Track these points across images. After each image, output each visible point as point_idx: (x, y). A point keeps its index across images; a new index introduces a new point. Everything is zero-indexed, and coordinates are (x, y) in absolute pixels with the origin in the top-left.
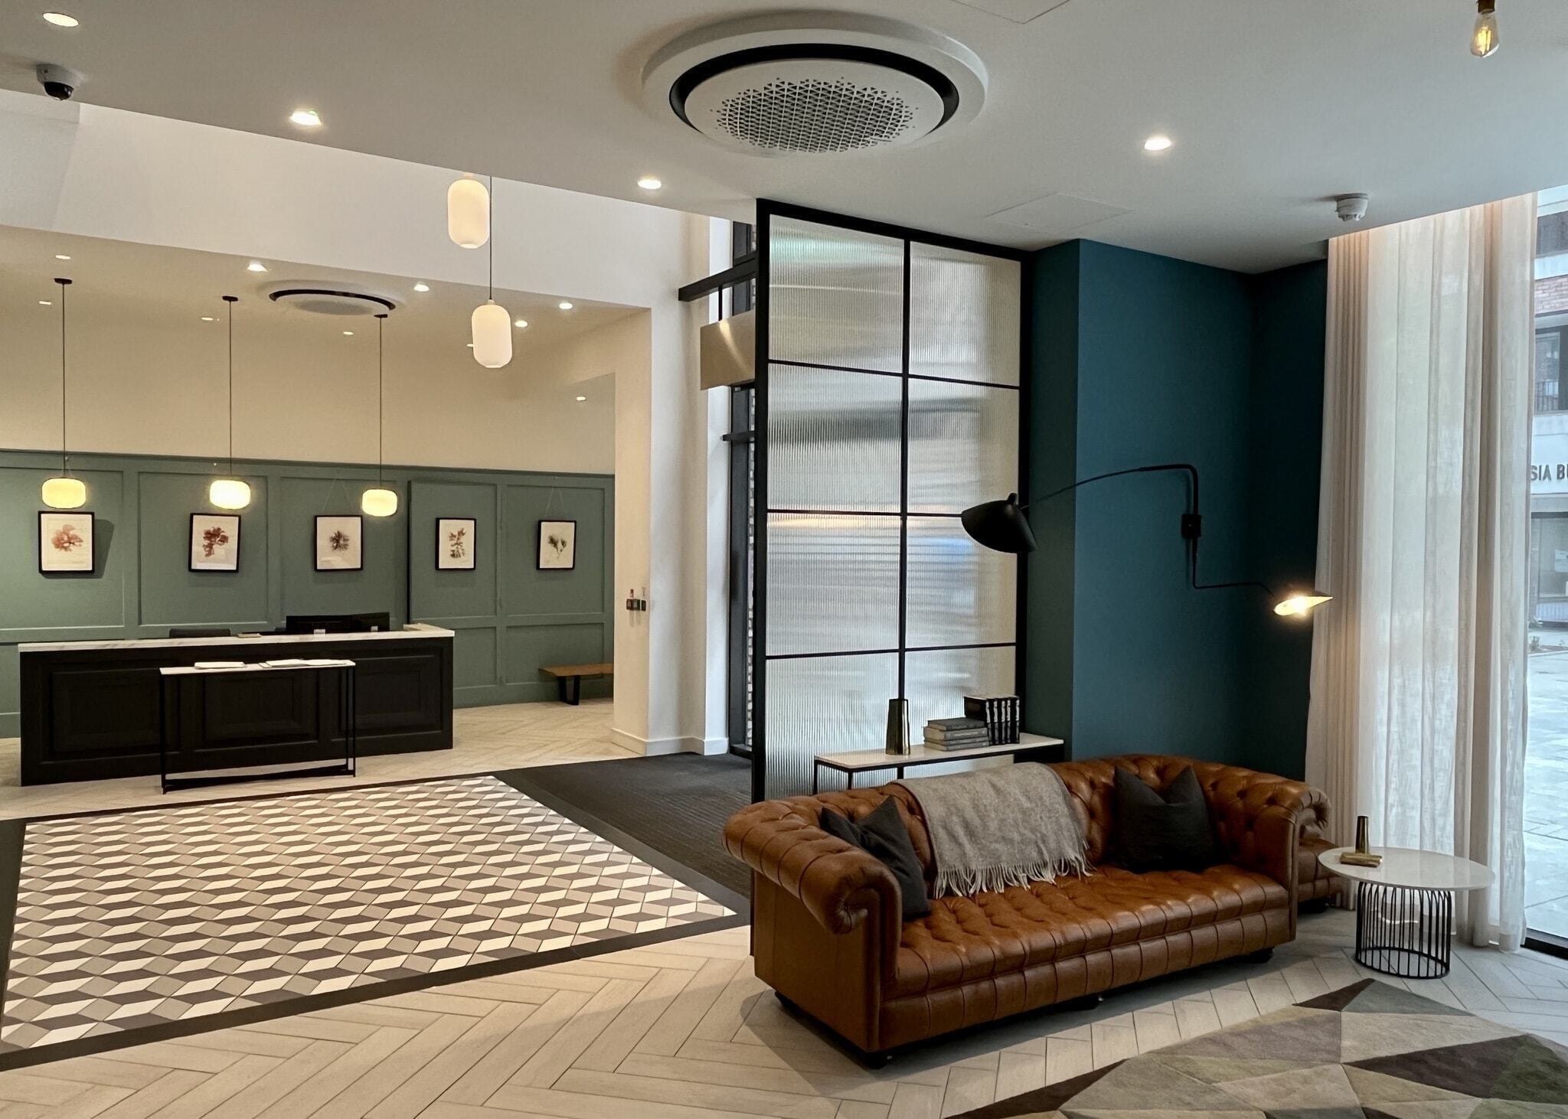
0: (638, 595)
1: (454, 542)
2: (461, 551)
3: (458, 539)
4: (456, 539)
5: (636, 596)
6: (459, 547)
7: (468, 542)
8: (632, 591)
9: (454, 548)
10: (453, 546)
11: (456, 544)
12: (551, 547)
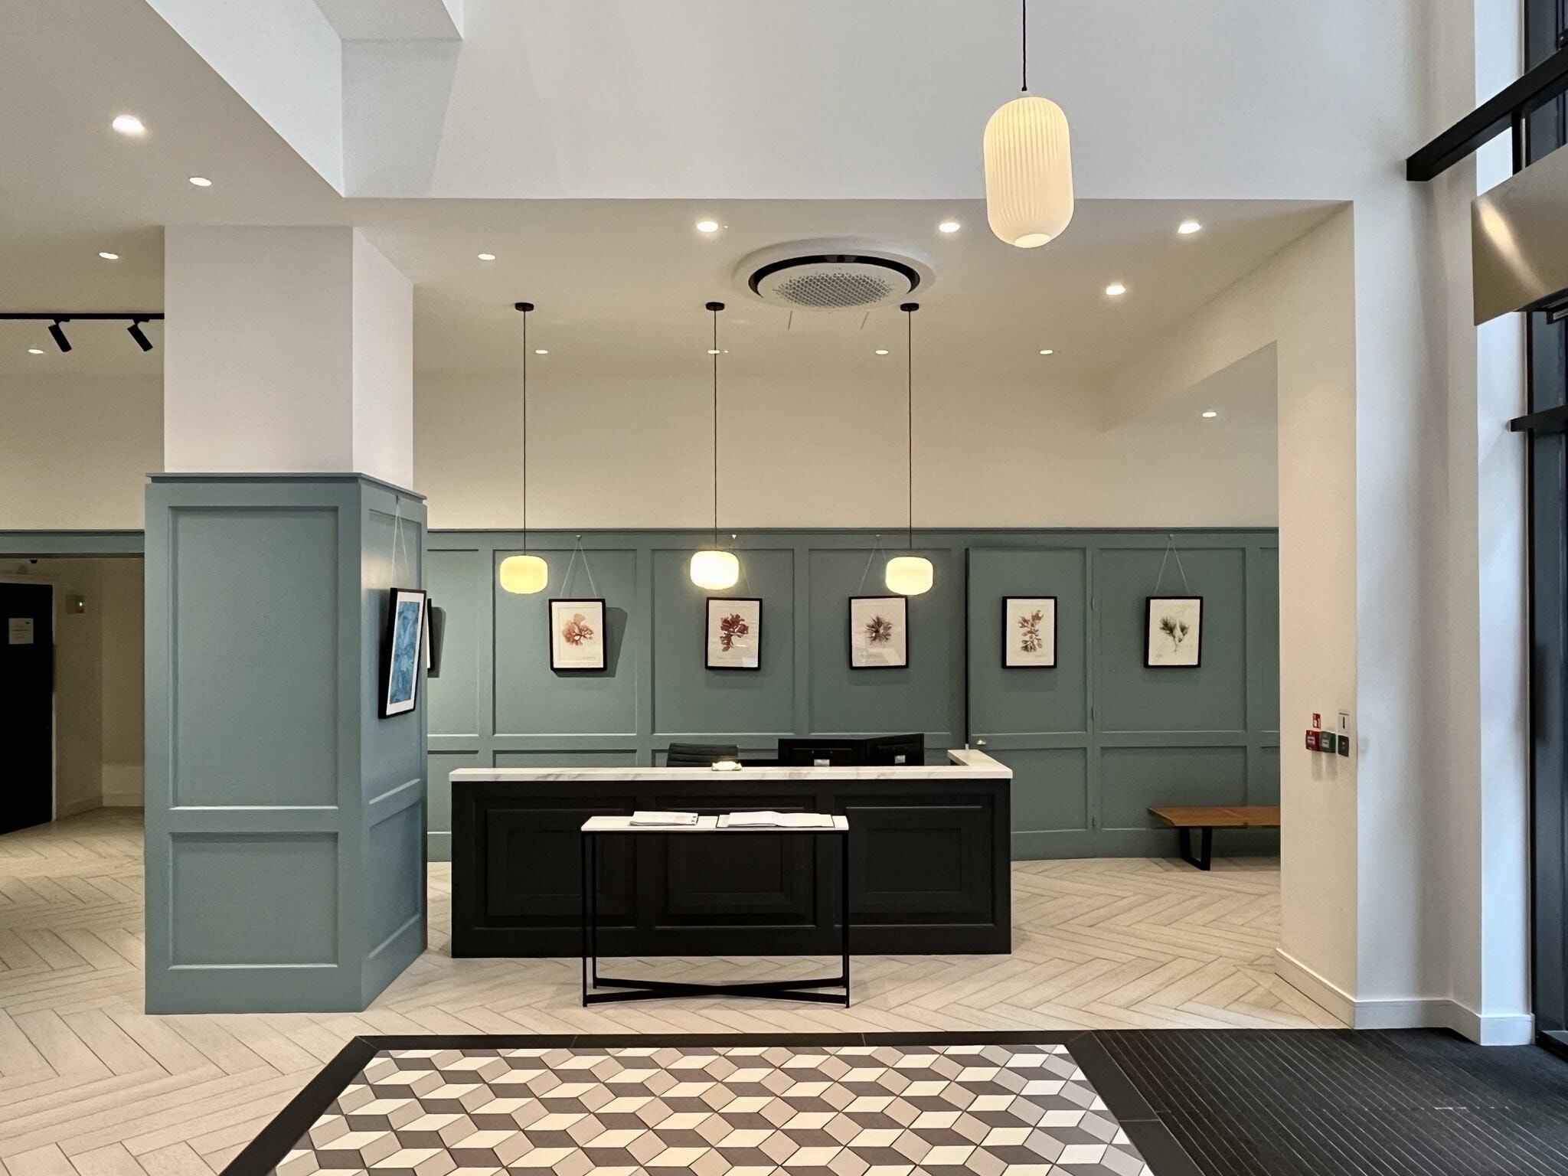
0: (1330, 725)
1: (1026, 630)
2: (1036, 642)
3: (1032, 625)
4: (1029, 626)
5: (1325, 727)
6: (1034, 636)
7: (1046, 629)
8: (1317, 717)
9: (1027, 638)
10: (1025, 635)
11: (1029, 632)
12: (1164, 634)
